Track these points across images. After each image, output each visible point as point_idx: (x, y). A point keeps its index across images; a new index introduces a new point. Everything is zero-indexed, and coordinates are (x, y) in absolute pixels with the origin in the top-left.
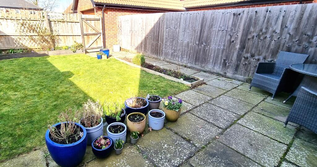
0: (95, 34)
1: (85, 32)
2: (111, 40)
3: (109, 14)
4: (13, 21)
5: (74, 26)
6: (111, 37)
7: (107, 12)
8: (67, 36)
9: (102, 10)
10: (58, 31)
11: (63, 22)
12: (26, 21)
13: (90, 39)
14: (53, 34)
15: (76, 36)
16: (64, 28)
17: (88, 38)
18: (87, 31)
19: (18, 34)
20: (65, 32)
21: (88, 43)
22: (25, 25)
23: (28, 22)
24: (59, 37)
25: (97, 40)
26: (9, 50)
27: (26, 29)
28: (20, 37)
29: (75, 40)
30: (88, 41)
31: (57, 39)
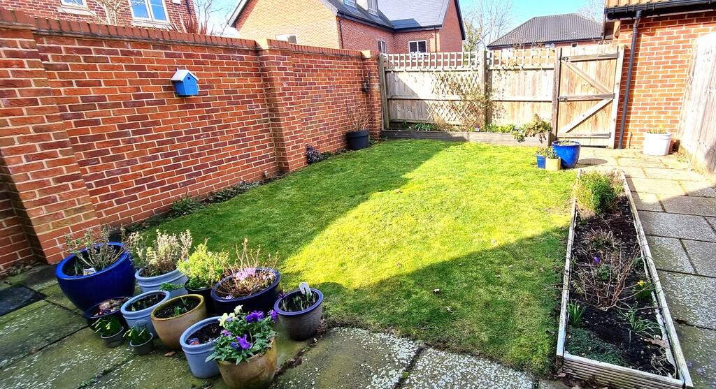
0: (595, 98)
1: (563, 94)
2: (650, 117)
3: (662, 34)
4: (431, 73)
5: (539, 78)
6: (655, 108)
7: (654, 30)
8: (520, 101)
9: (631, 27)
10: (502, 91)
11: (515, 70)
12: (450, 73)
13: (576, 112)
14: (491, 99)
15: (540, 102)
16: (517, 84)
17: (572, 108)
18: (570, 90)
19: (434, 97)
20: (516, 93)
21: (567, 122)
22: (447, 80)
23: (452, 74)
24: (503, 103)
25: (598, 114)
26: (416, 124)
27: (448, 88)
28: (436, 103)
29: (536, 112)
30: (569, 118)
31: (497, 109)
